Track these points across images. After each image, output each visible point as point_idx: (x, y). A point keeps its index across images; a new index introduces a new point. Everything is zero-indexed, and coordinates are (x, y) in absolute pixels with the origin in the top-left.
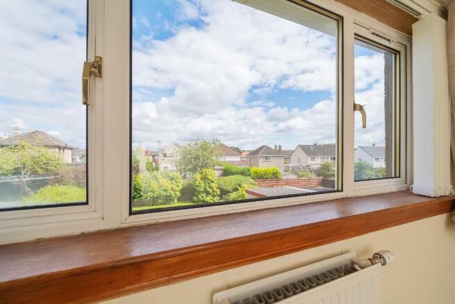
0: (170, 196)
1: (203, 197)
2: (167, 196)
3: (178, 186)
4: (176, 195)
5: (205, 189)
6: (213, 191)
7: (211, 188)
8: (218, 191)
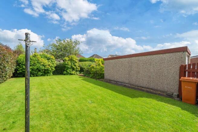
0: (48, 70)
1: (70, 71)
2: (45, 70)
3: (53, 64)
4: (52, 69)
5: (72, 67)
6: (76, 68)
7: (75, 66)
8: (79, 68)
